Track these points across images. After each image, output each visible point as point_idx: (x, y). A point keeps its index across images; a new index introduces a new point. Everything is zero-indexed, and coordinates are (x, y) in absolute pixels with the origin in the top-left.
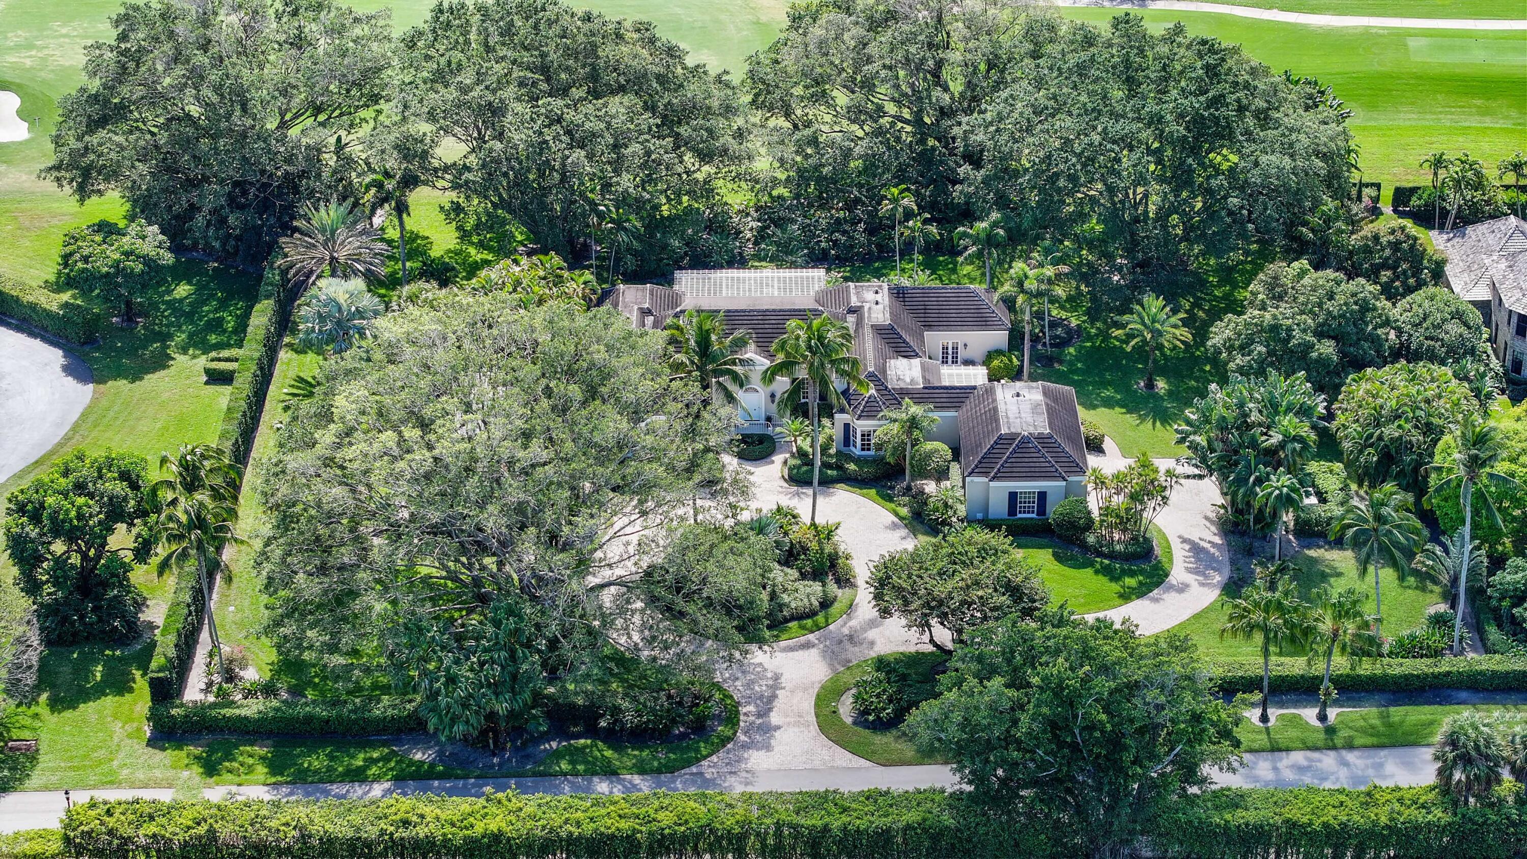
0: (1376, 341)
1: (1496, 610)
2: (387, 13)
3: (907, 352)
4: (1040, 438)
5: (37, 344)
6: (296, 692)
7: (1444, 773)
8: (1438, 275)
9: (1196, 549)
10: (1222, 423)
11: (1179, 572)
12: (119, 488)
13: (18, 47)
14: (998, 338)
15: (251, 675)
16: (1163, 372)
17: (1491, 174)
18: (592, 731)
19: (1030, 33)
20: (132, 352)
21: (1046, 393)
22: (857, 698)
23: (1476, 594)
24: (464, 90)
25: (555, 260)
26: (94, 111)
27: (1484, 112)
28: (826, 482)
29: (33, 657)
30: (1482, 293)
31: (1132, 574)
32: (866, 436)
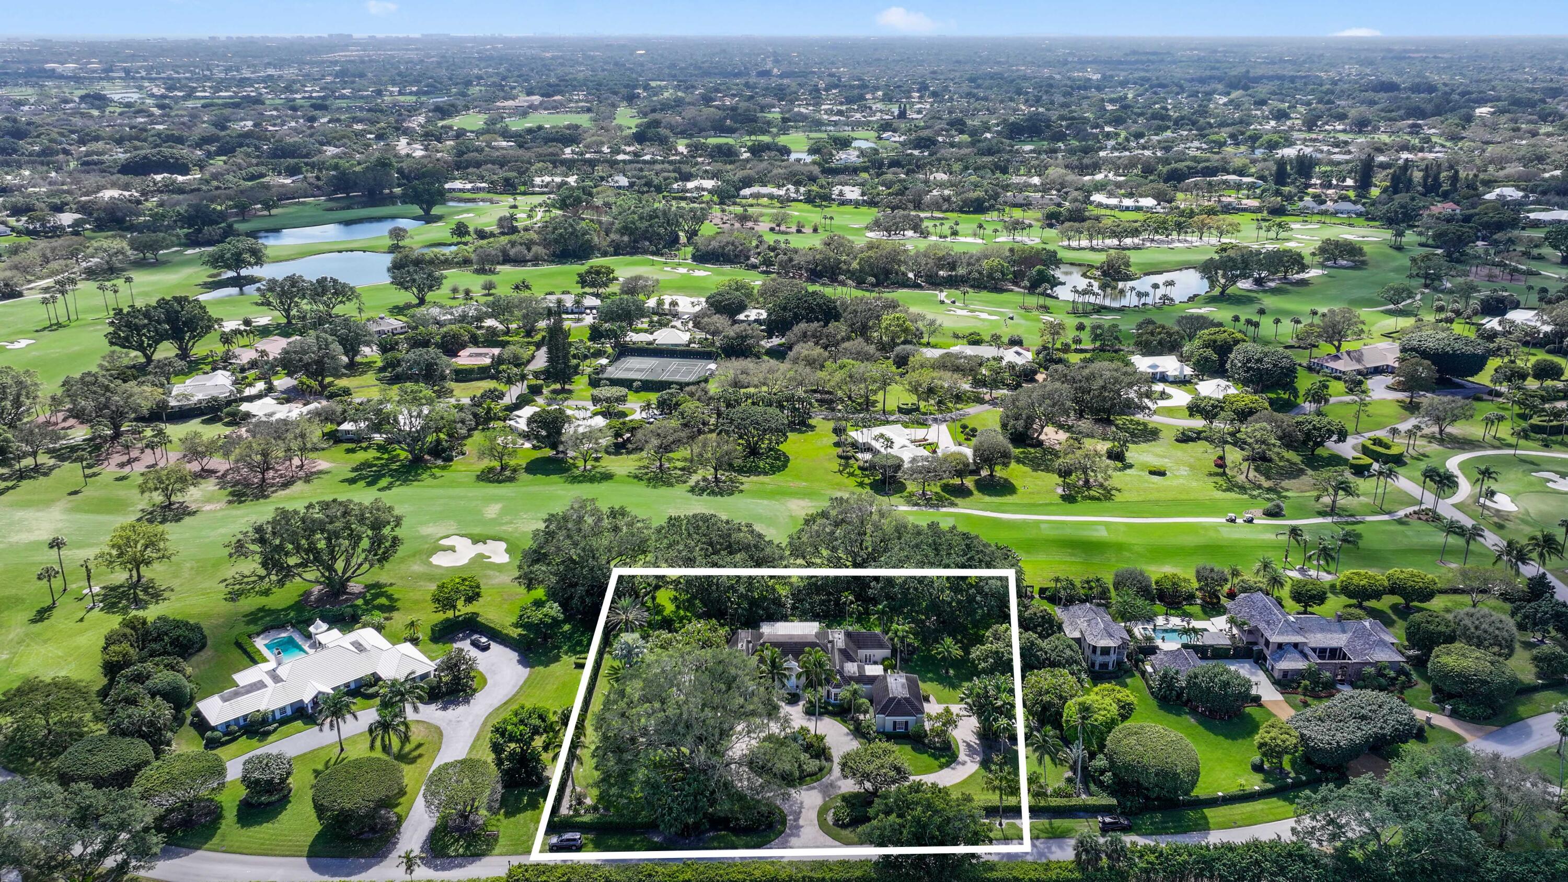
0: (1037, 658)
1: (1093, 777)
2: (650, 519)
3: (852, 660)
4: (905, 699)
5: (508, 650)
6: (607, 809)
7: (1078, 855)
8: (1060, 628)
9: (968, 745)
10: (978, 695)
11: (962, 756)
12: (537, 722)
13: (507, 523)
14: (886, 652)
15: (588, 801)
16: (952, 666)
17: (1078, 584)
18: (727, 828)
19: (897, 530)
20: (545, 654)
21: (907, 678)
22: (834, 814)
23: (1084, 769)
24: (680, 552)
25: (714, 621)
26: (535, 556)
27: (1072, 555)
28: (821, 714)
29: (499, 796)
30: (1077, 635)
31: (943, 757)
32: (836, 695)
